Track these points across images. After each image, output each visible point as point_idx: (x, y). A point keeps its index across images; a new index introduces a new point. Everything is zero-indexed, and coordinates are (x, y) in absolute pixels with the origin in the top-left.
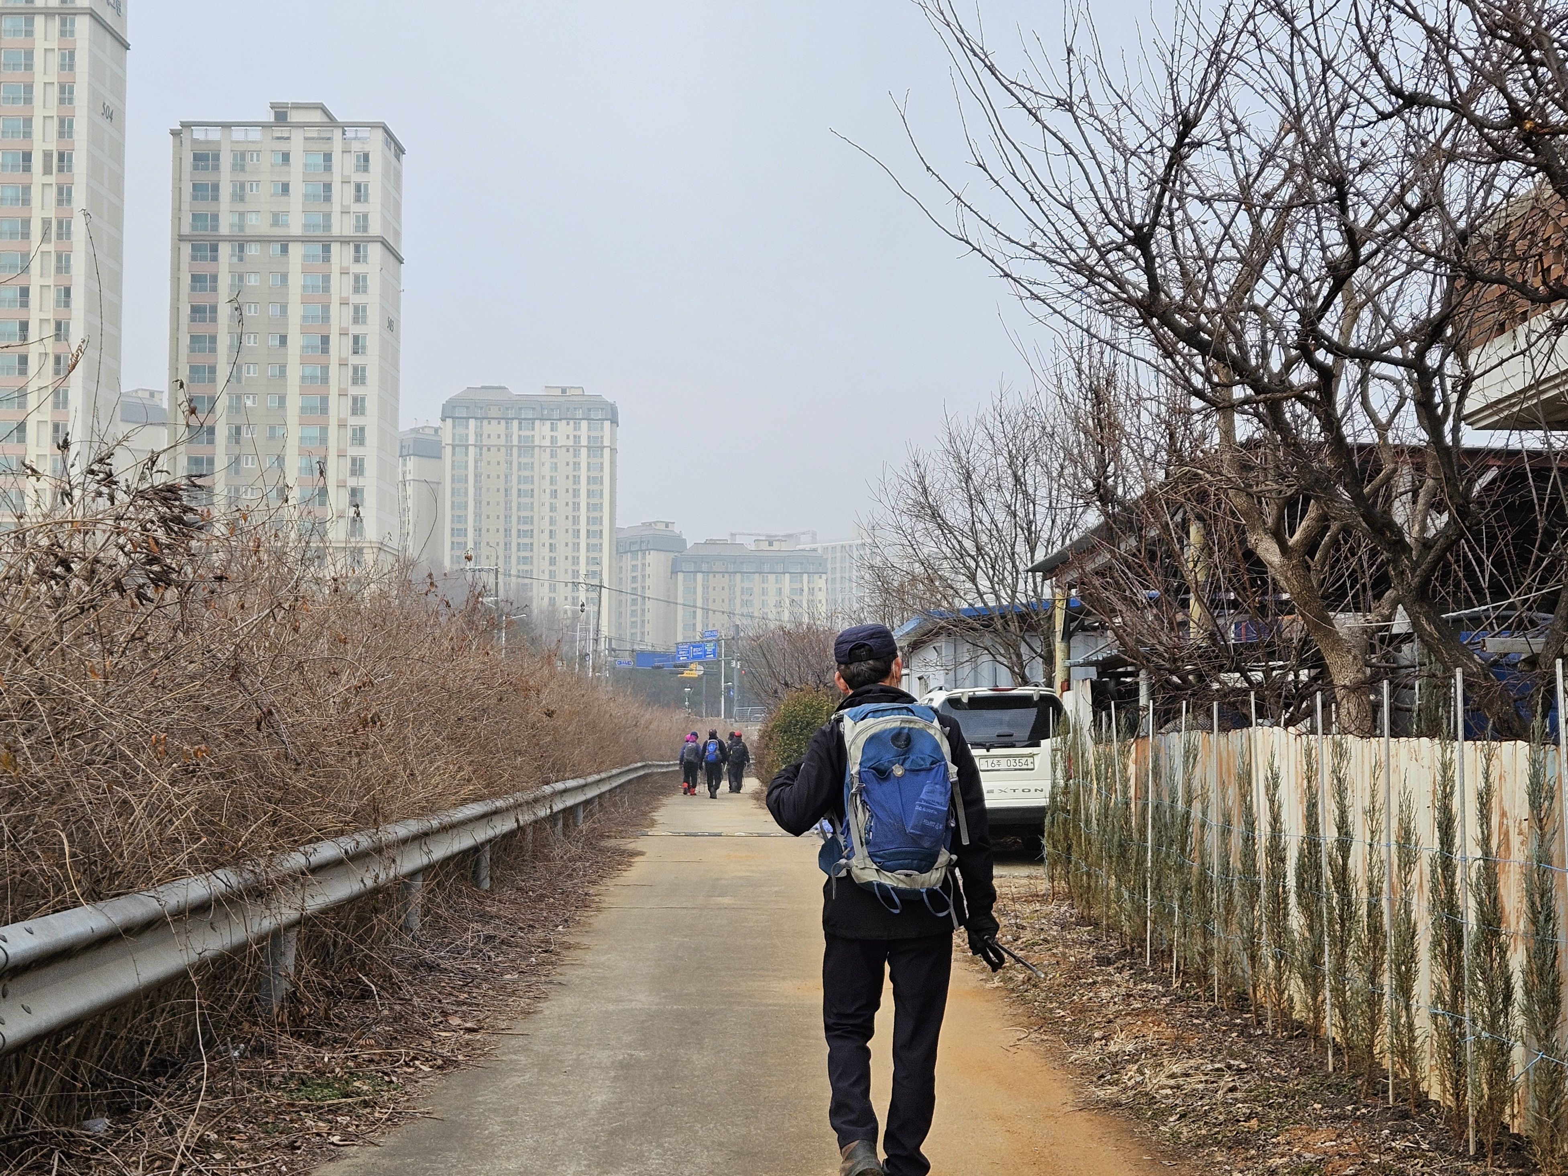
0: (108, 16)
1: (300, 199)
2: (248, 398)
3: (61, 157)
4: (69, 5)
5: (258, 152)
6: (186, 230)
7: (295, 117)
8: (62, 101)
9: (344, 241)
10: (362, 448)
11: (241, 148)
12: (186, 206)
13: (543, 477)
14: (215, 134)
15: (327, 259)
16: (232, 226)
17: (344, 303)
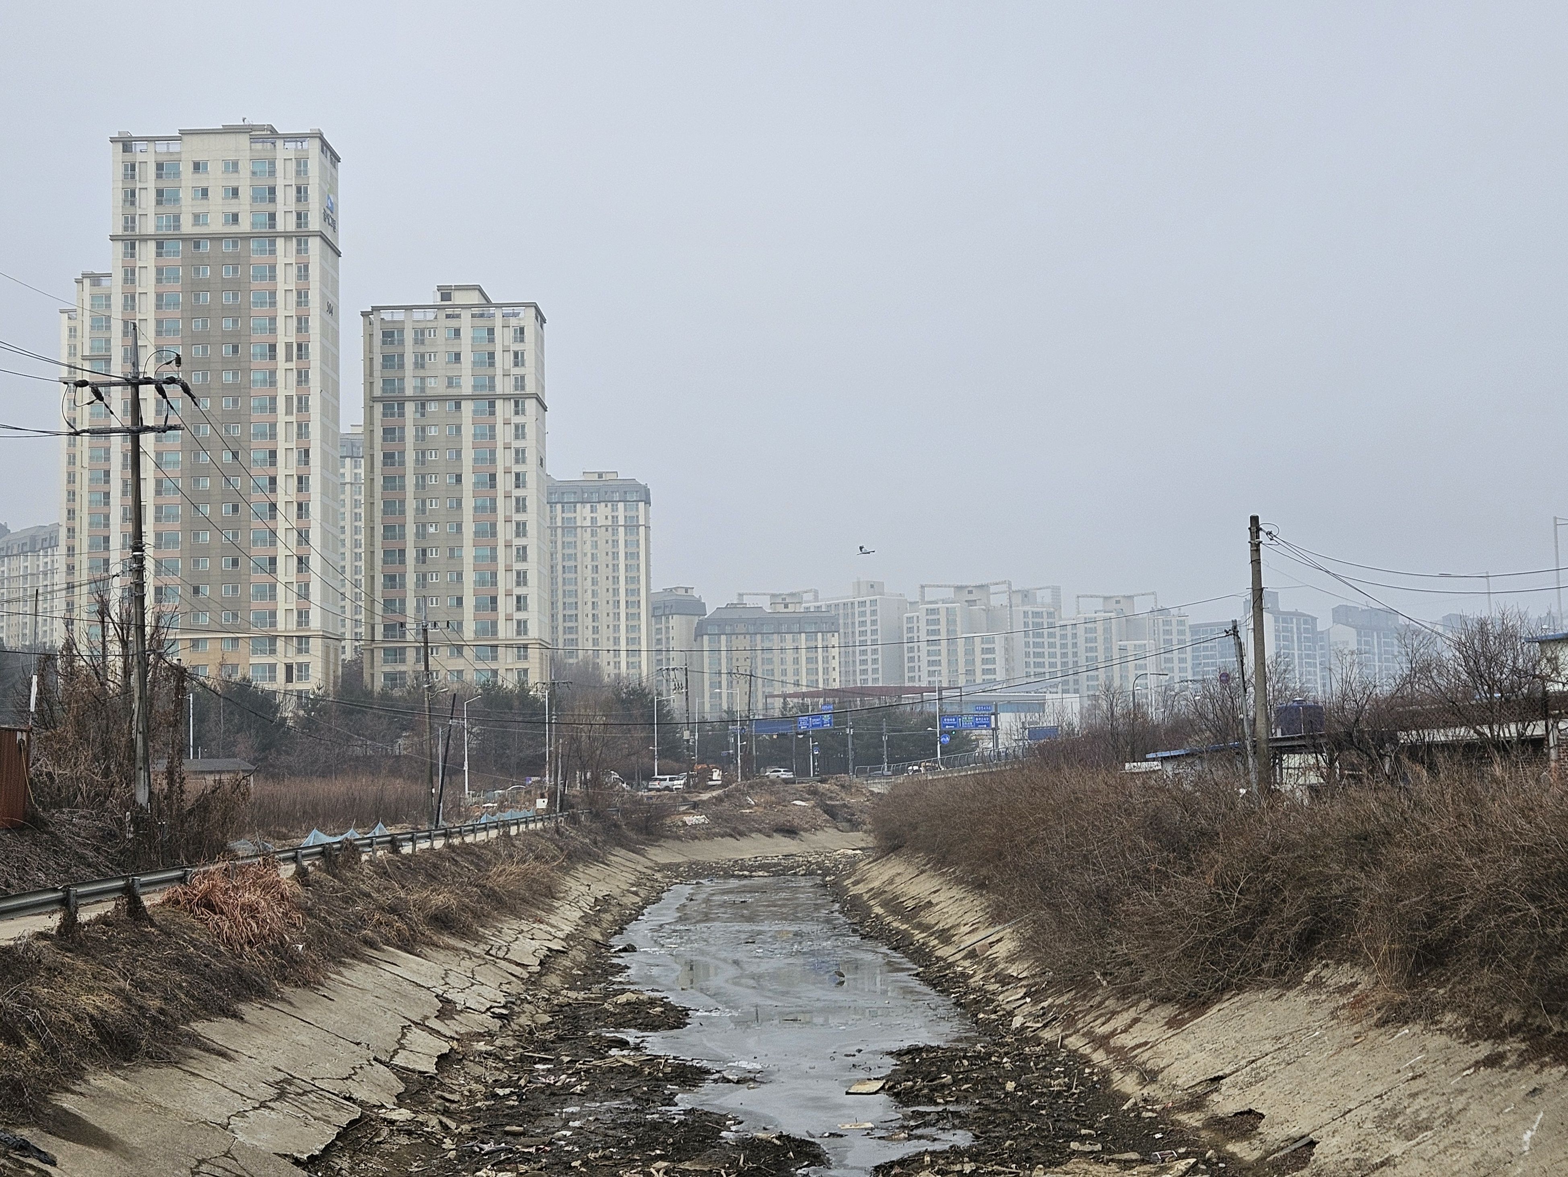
0: (329, 236)
1: (470, 366)
2: (431, 526)
3: (300, 347)
4: (303, 229)
5: (435, 329)
6: (378, 392)
7: (459, 298)
8: (299, 304)
9: (506, 398)
10: (524, 564)
11: (422, 326)
12: (377, 373)
13: (585, 554)
14: (399, 316)
15: (492, 413)
16: (415, 388)
17: (507, 447)
